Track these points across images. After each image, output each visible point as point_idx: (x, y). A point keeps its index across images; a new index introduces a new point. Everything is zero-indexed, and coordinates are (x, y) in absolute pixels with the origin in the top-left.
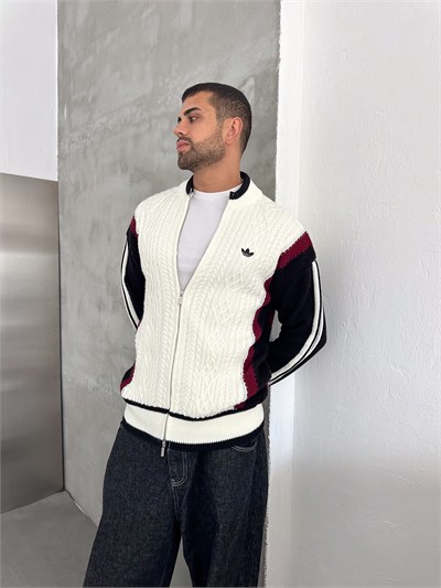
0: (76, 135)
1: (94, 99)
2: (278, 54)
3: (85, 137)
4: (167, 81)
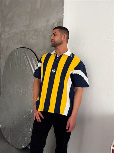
0: (6, 34)
1: (12, 25)
2: (63, 17)
3: (9, 34)
4: (33, 21)
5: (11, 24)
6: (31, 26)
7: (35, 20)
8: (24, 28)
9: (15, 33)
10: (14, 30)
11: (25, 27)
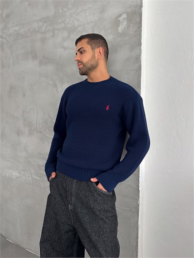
4: (65, 10)
5: (4, 15)
6: (60, 21)
7: (70, 6)
8: (41, 24)
9: (18, 33)
10: (14, 28)
11: (45, 22)
